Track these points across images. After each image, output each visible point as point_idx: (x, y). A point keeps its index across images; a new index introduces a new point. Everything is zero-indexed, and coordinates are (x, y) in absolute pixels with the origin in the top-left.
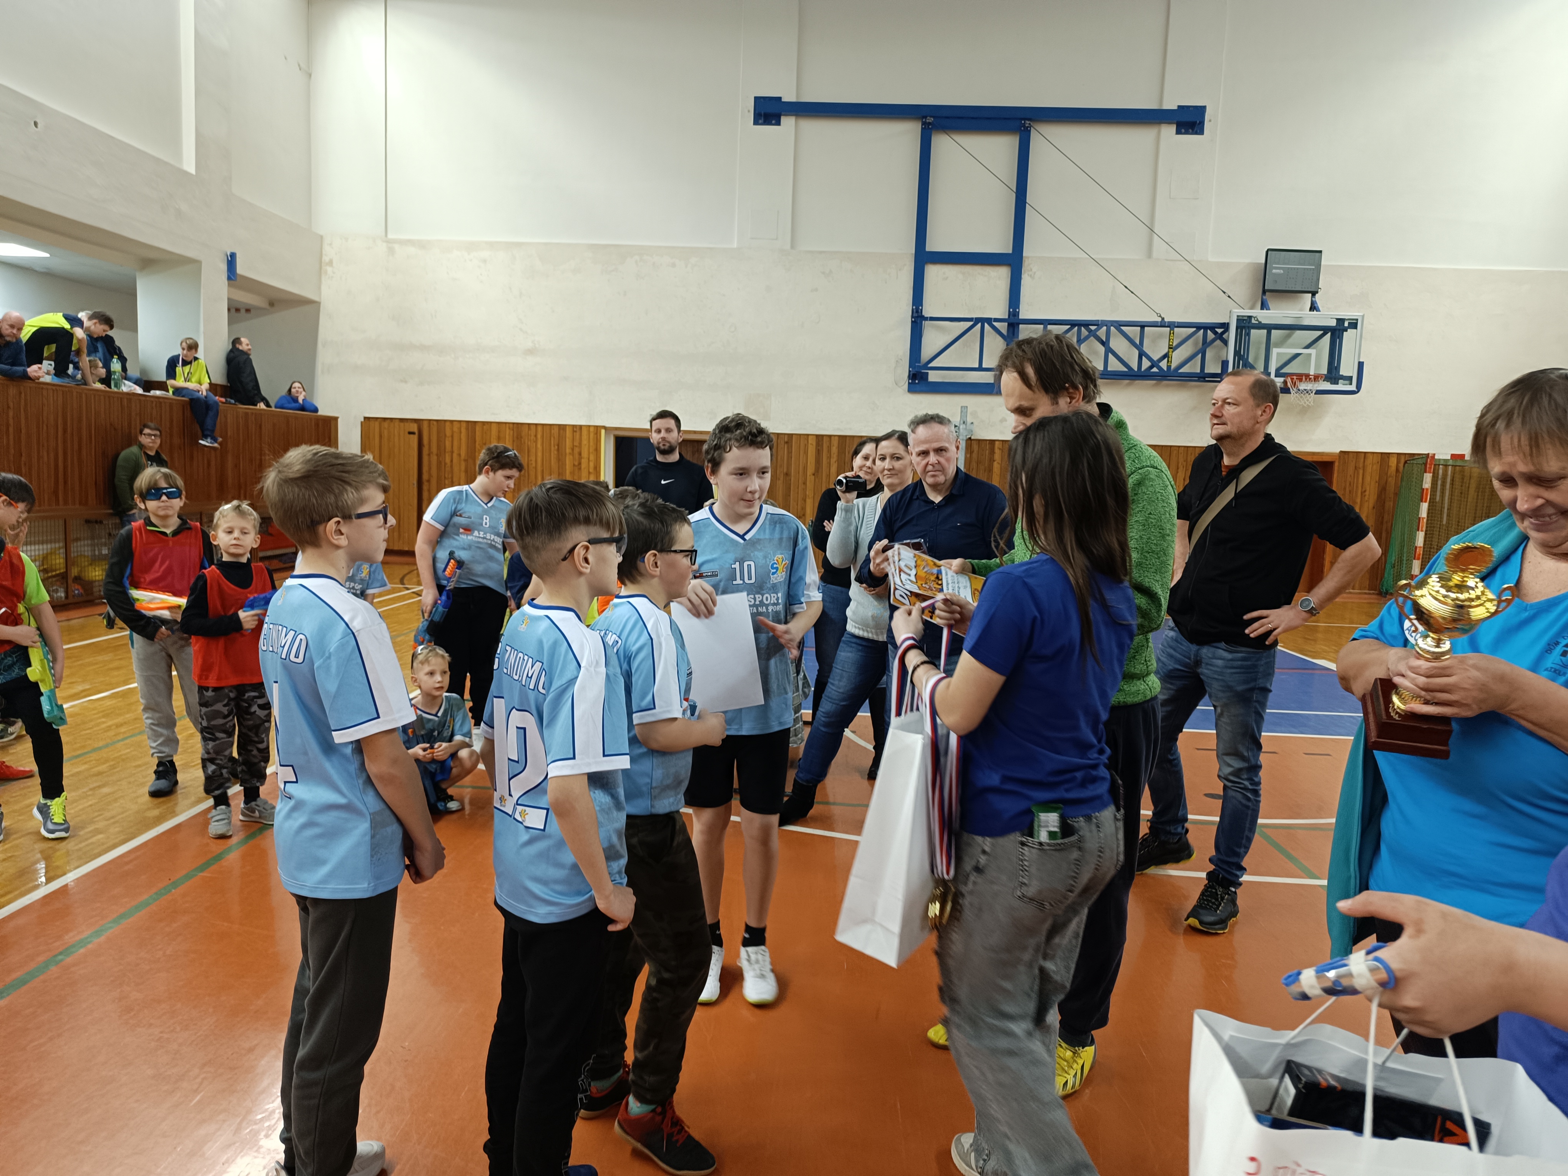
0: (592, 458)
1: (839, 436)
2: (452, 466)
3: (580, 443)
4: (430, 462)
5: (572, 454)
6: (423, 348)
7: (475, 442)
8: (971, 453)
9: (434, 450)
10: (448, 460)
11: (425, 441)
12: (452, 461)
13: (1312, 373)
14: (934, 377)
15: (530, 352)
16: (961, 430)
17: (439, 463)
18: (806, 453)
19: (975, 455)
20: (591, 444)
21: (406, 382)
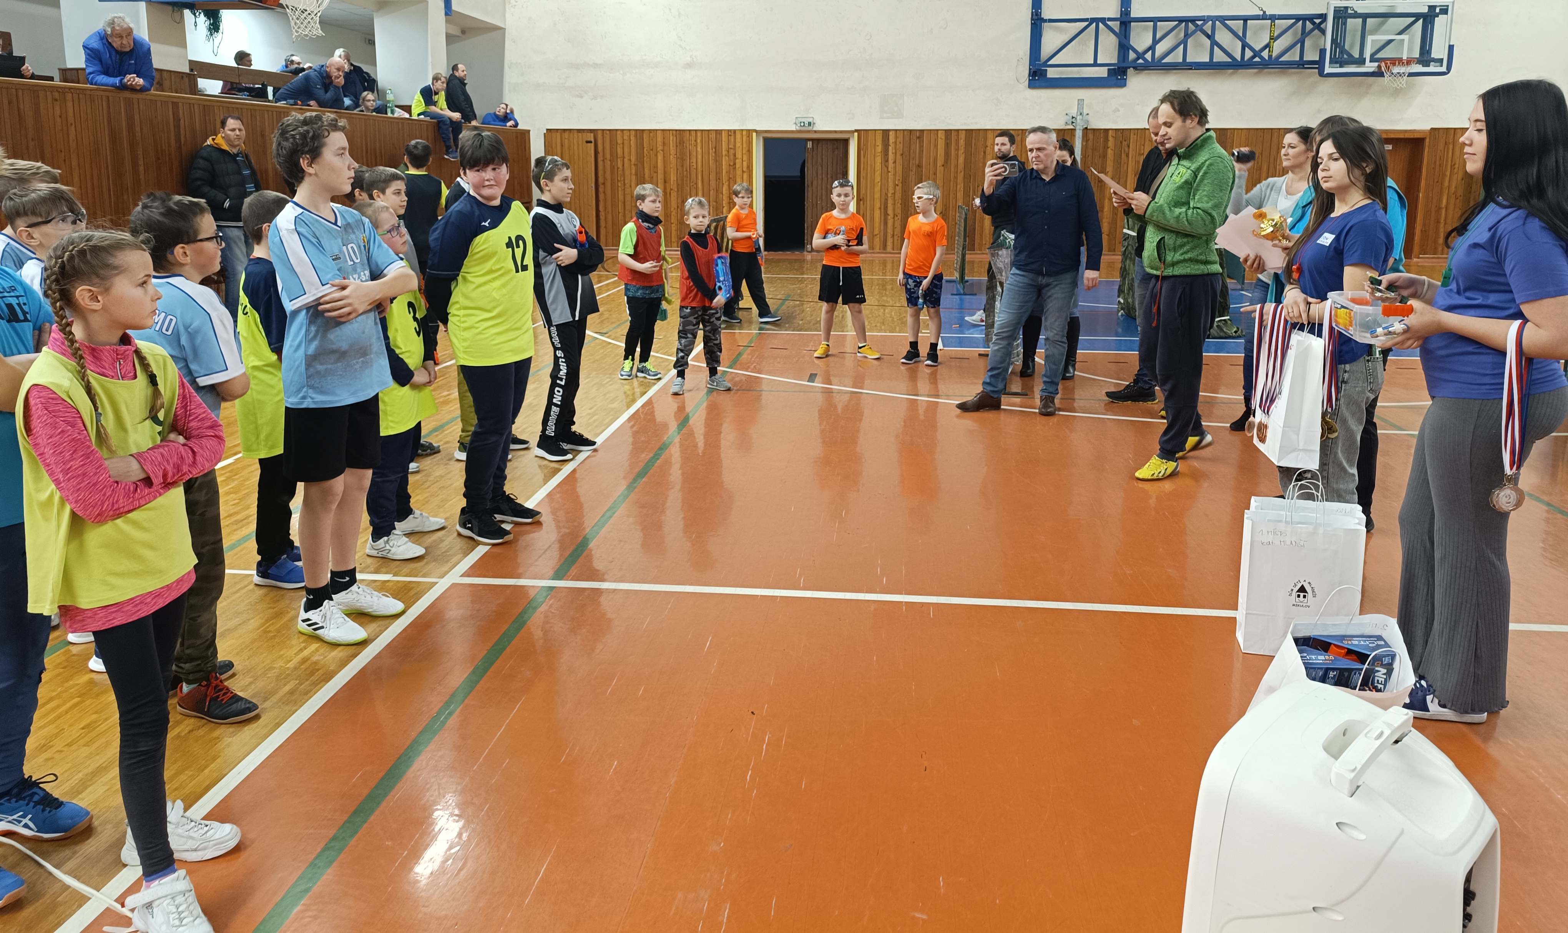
0: (745, 158)
1: (966, 130)
2: (623, 170)
3: (735, 146)
4: (604, 167)
5: (728, 155)
6: (595, 66)
7: (643, 148)
8: (1087, 141)
9: (608, 156)
10: (620, 165)
11: (600, 149)
12: (623, 165)
13: (1405, 58)
14: (1052, 73)
15: (689, 66)
16: (1078, 121)
17: (612, 168)
18: (936, 146)
19: (1090, 143)
20: (744, 146)
21: (582, 97)
